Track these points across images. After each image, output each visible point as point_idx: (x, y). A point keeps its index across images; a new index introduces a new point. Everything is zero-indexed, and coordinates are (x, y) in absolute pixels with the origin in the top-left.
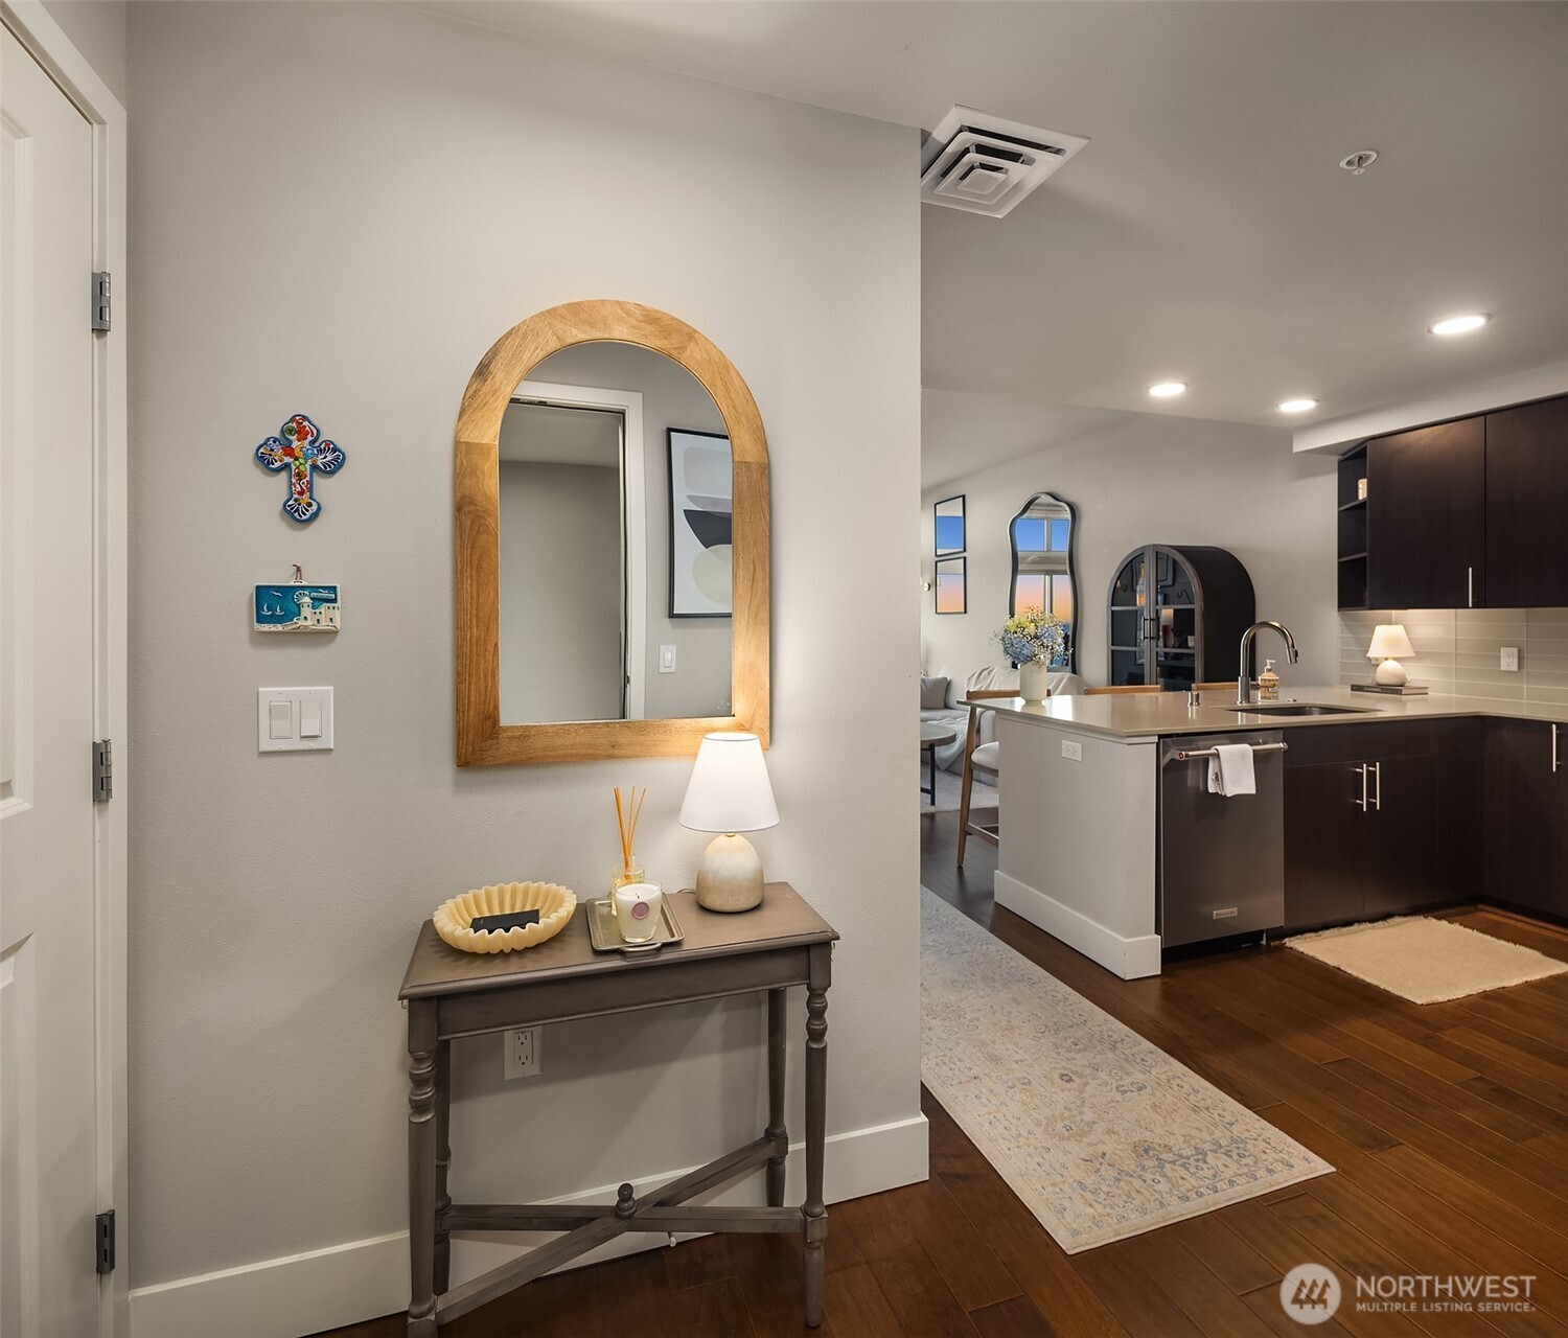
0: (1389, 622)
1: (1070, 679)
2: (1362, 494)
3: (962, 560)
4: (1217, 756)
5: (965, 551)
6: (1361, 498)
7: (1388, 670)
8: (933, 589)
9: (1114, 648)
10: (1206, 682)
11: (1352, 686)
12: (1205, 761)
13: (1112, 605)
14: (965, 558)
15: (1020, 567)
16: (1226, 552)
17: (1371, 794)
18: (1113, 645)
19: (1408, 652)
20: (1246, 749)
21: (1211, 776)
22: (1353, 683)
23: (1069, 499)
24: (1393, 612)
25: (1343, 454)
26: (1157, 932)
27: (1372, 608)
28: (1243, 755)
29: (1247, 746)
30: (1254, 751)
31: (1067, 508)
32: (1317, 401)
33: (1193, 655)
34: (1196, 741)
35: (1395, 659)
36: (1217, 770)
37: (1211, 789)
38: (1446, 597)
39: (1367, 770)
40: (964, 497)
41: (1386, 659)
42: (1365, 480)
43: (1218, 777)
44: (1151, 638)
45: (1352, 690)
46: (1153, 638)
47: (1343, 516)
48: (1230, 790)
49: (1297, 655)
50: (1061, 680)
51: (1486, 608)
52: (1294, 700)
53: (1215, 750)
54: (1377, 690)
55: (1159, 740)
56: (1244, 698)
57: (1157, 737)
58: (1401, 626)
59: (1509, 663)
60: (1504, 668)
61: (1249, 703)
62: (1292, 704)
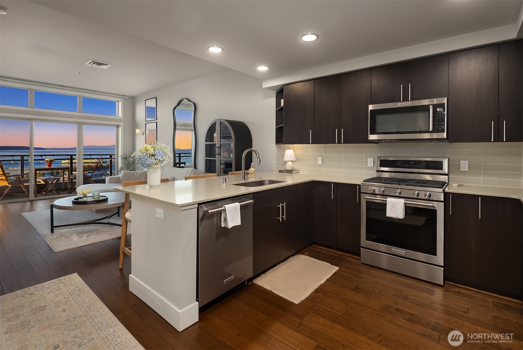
0: (289, 149)
1: (192, 170)
2: (282, 104)
3: (156, 123)
4: (225, 210)
5: (157, 120)
6: (282, 106)
7: (289, 166)
8: (144, 134)
9: (207, 158)
10: (236, 171)
11: (279, 171)
12: (220, 213)
13: (206, 142)
14: (157, 122)
15: (177, 127)
16: (243, 123)
17: (283, 215)
18: (206, 157)
19: (295, 159)
20: (237, 205)
21: (223, 219)
23: (194, 101)
24: (290, 145)
25: (277, 91)
26: (197, 300)
27: (284, 144)
28: (236, 208)
29: (238, 203)
30: (240, 205)
31: (193, 105)
32: (269, 67)
33: (232, 161)
34: (217, 203)
35: (291, 161)
36: (225, 216)
37: (223, 225)
38: (304, 141)
39: (282, 205)
40: (156, 98)
41: (289, 161)
42: (283, 100)
43: (225, 219)
44: (218, 154)
45: (279, 172)
46: (219, 154)
47: (277, 112)
48: (230, 225)
49: (260, 162)
50: (189, 171)
51: (314, 144)
52: (261, 178)
53: (224, 207)
54: (286, 172)
55: (198, 206)
56: (243, 178)
57: (197, 205)
58: (292, 150)
59: (320, 162)
60: (319, 163)
61: (245, 180)
62: (260, 180)
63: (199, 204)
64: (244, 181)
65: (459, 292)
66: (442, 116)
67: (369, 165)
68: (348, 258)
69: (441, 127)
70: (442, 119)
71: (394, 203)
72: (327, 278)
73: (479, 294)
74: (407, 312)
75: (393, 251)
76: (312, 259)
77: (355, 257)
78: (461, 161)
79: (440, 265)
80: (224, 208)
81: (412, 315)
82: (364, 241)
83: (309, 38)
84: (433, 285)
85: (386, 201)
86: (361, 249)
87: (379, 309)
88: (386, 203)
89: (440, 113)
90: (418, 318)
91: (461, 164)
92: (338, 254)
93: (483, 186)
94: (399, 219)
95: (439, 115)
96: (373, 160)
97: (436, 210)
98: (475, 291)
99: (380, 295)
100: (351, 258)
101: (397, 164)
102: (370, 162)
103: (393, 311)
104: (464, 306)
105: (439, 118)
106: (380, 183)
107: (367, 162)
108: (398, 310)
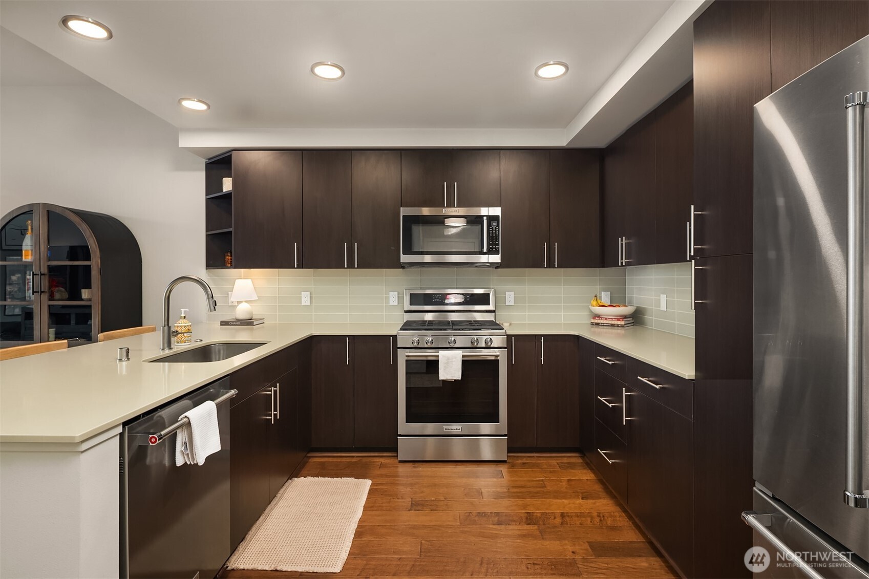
2: (227, 187)
4: (187, 424)
6: (225, 190)
7: (242, 311)
11: (221, 322)
16: (116, 219)
17: (275, 409)
19: (255, 298)
21: (179, 448)
22: (222, 320)
25: (209, 159)
28: (209, 413)
29: (211, 401)
30: (216, 405)
32: (208, 107)
33: (90, 307)
35: (246, 302)
36: (186, 440)
37: (180, 462)
39: (274, 391)
41: (242, 301)
42: (230, 180)
43: (188, 447)
44: (41, 292)
45: (221, 325)
47: (210, 202)
51: (302, 268)
52: (201, 341)
53: (186, 417)
54: (237, 324)
55: (123, 427)
56: (166, 345)
57: (121, 426)
58: (250, 280)
59: (305, 299)
60: (303, 304)
61: (170, 348)
62: (199, 344)
63: (125, 424)
64: (167, 352)
65: (524, 463)
66: (496, 232)
67: (391, 303)
68: (376, 460)
69: (495, 248)
70: (496, 236)
71: (448, 359)
72: (363, 505)
73: (542, 459)
74: (491, 513)
75: (446, 430)
76: (321, 479)
77: (385, 454)
78: (506, 292)
79: (503, 434)
80: (186, 419)
81: (497, 514)
82: (403, 426)
83: (328, 72)
84: (497, 464)
85: (438, 356)
86: (399, 440)
87: (458, 524)
88: (438, 360)
89: (494, 229)
90: (506, 516)
91: (506, 297)
92: (357, 457)
93: (529, 324)
94: (455, 380)
95: (493, 230)
96: (398, 294)
97: (498, 360)
98: (537, 457)
99: (449, 502)
100: (380, 460)
101: (434, 299)
102: (393, 298)
103: (476, 519)
104: (538, 479)
105: (493, 234)
106: (410, 329)
107: (387, 298)
108: (480, 514)
